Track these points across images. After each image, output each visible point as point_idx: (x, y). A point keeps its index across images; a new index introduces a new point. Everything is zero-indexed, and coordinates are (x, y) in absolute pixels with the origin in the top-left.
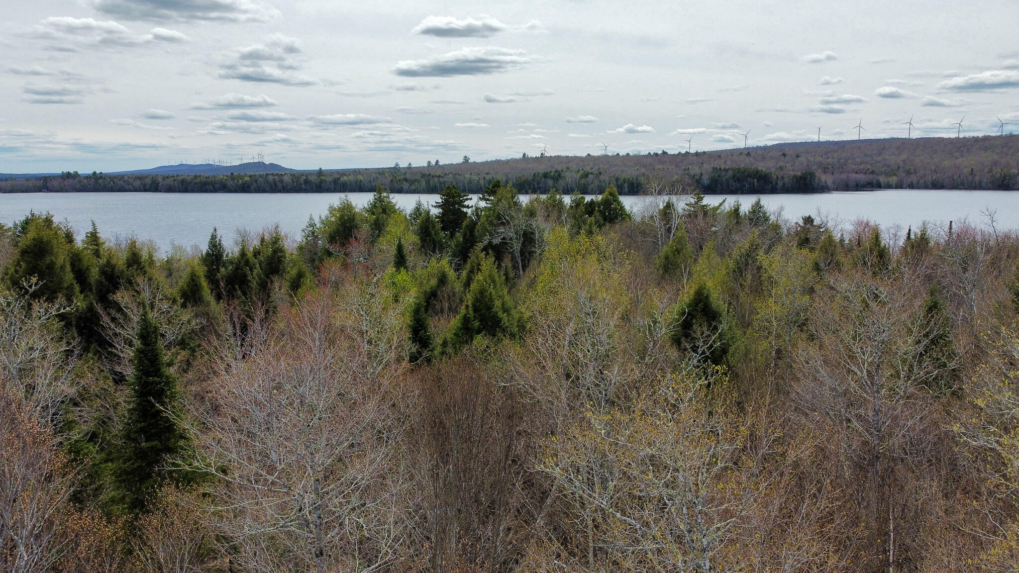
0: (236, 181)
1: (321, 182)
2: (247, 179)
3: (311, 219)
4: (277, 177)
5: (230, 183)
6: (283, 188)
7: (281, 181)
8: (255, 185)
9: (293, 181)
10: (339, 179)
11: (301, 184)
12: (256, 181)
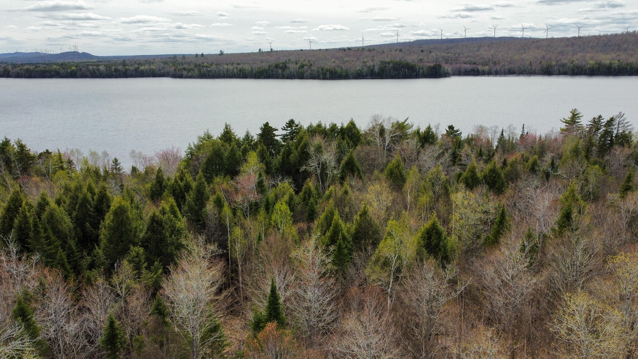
0: (66, 70)
1: (127, 70)
2: (74, 68)
3: (190, 145)
4: (95, 67)
5: (62, 71)
6: (100, 74)
7: (98, 70)
8: (79, 73)
9: (106, 70)
10: (138, 68)
11: (112, 72)
12: (80, 70)
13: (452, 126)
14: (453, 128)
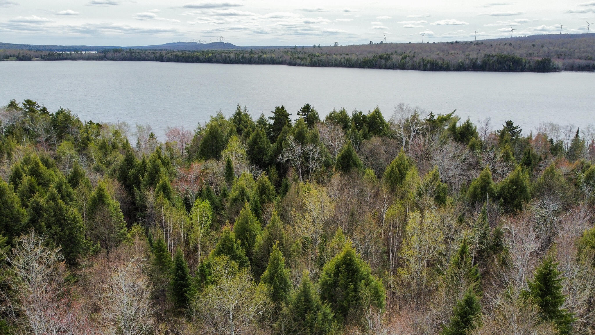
3: (199, 124)
13: (510, 121)
14: (512, 124)
